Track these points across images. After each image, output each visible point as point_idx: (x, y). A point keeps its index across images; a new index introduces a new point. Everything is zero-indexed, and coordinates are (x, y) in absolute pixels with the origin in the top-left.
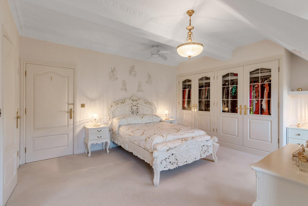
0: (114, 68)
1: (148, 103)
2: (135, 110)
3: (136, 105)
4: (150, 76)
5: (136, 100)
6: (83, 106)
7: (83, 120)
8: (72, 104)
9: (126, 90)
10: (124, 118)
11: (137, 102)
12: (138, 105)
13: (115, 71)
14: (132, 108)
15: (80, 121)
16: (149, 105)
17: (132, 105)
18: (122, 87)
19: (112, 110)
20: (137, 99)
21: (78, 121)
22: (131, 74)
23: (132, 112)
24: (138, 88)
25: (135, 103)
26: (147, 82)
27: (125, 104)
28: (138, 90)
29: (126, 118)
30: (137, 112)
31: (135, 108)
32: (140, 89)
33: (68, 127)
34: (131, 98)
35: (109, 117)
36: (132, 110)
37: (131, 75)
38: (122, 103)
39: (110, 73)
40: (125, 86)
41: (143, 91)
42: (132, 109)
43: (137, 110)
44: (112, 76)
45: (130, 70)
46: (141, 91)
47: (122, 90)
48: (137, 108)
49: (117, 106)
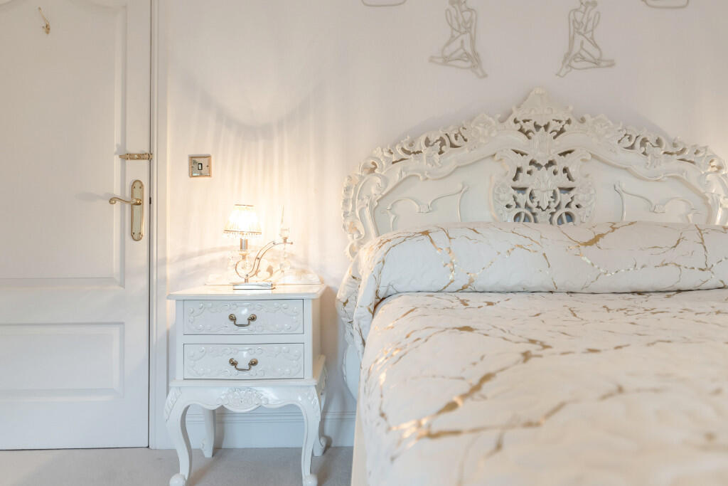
1: (659, 142)
2: (544, 199)
3: (551, 163)
5: (555, 126)
6: (199, 166)
7: (201, 253)
8: (140, 157)
9: (473, 60)
10: (426, 233)
11: (563, 143)
12: (572, 163)
14: (524, 180)
15: (184, 257)
16: (674, 163)
17: (523, 162)
18: (448, 44)
19: (373, 190)
20: (564, 118)
21: (169, 255)
23: (523, 210)
24: (572, 40)
25: (543, 147)
27: (464, 154)
28: (570, 59)
29: (439, 237)
30: (563, 210)
31: (543, 184)
32: (588, 46)
33: (122, 285)
34: (511, 113)
35: (352, 240)
36: (523, 198)
38: (446, 148)
40: (466, 37)
41: (611, 64)
42: (523, 190)
43: (564, 198)
46: (597, 63)
47: (446, 60)
48: (568, 184)
49: (404, 170)
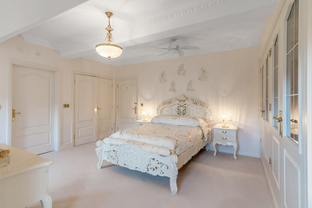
0: (164, 72)
2: (182, 111)
3: (183, 106)
4: (204, 71)
5: (184, 100)
6: (142, 105)
8: (136, 104)
9: (174, 90)
11: (185, 103)
12: (186, 106)
13: (164, 74)
14: (179, 108)
17: (179, 106)
18: (171, 88)
22: (179, 73)
24: (188, 87)
25: (182, 104)
26: (199, 79)
27: (171, 104)
28: (188, 89)
30: (184, 113)
31: (182, 109)
34: (178, 98)
36: (179, 111)
37: (179, 75)
38: (169, 103)
39: (160, 77)
40: (173, 87)
41: (194, 90)
43: (185, 111)
44: (162, 79)
45: (179, 70)
46: (192, 90)
47: (171, 90)
48: (185, 109)
49: (164, 106)
